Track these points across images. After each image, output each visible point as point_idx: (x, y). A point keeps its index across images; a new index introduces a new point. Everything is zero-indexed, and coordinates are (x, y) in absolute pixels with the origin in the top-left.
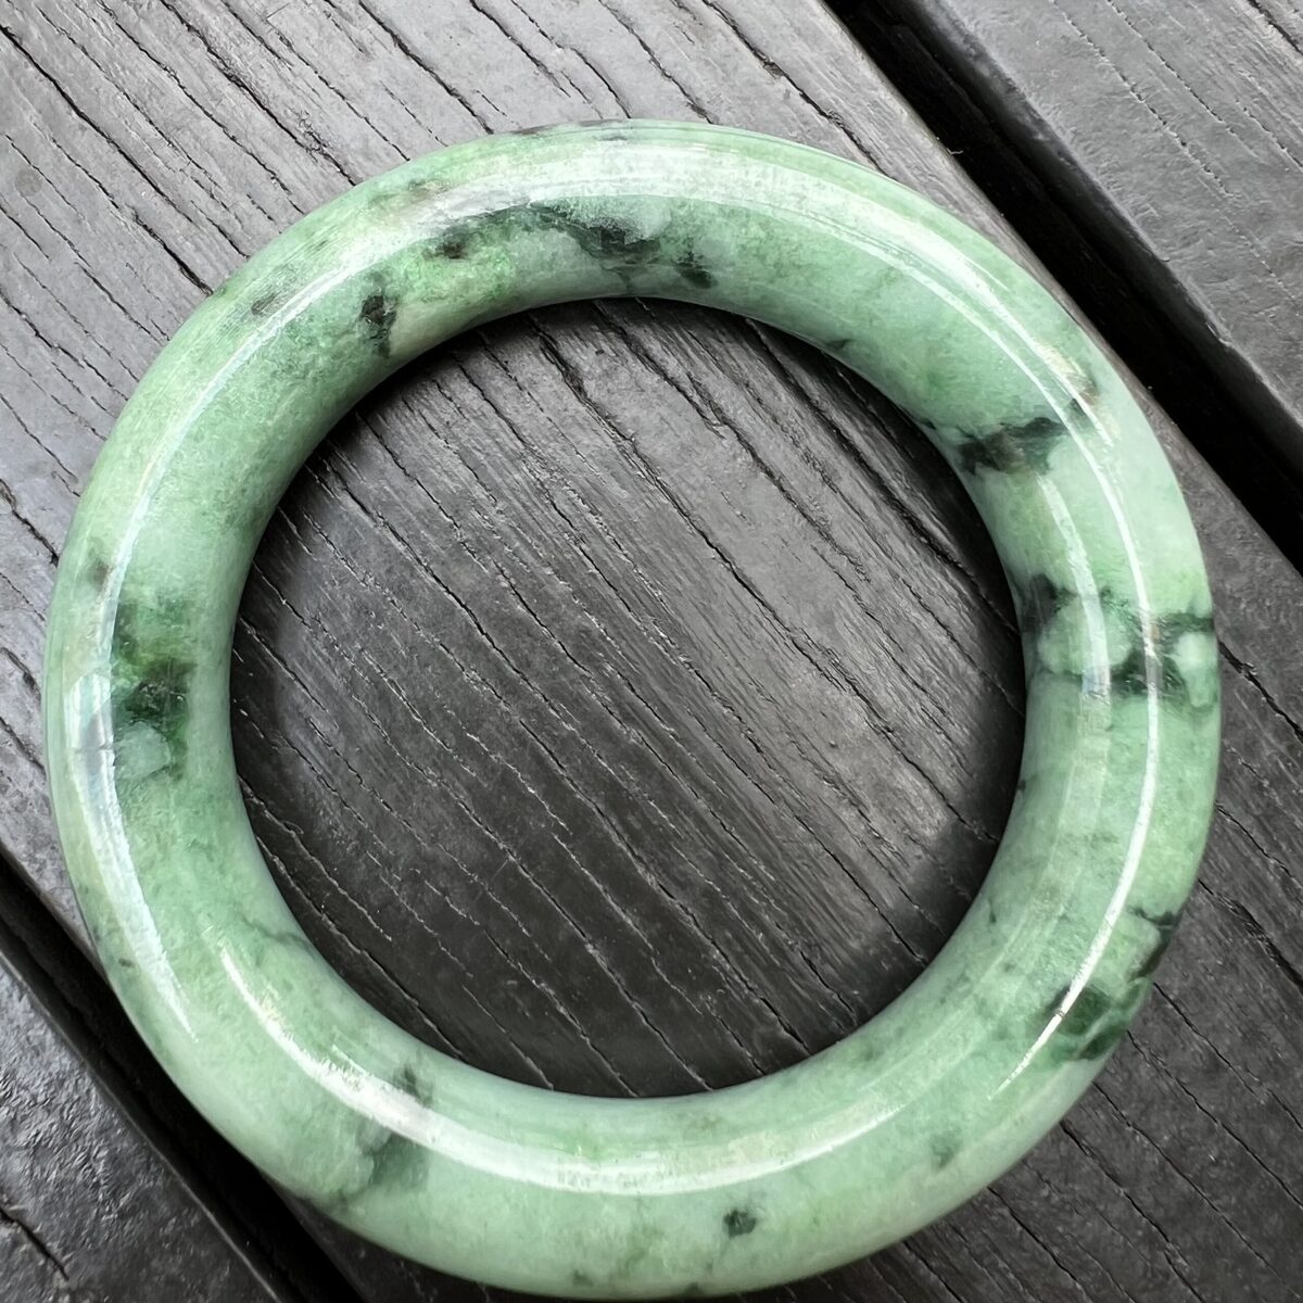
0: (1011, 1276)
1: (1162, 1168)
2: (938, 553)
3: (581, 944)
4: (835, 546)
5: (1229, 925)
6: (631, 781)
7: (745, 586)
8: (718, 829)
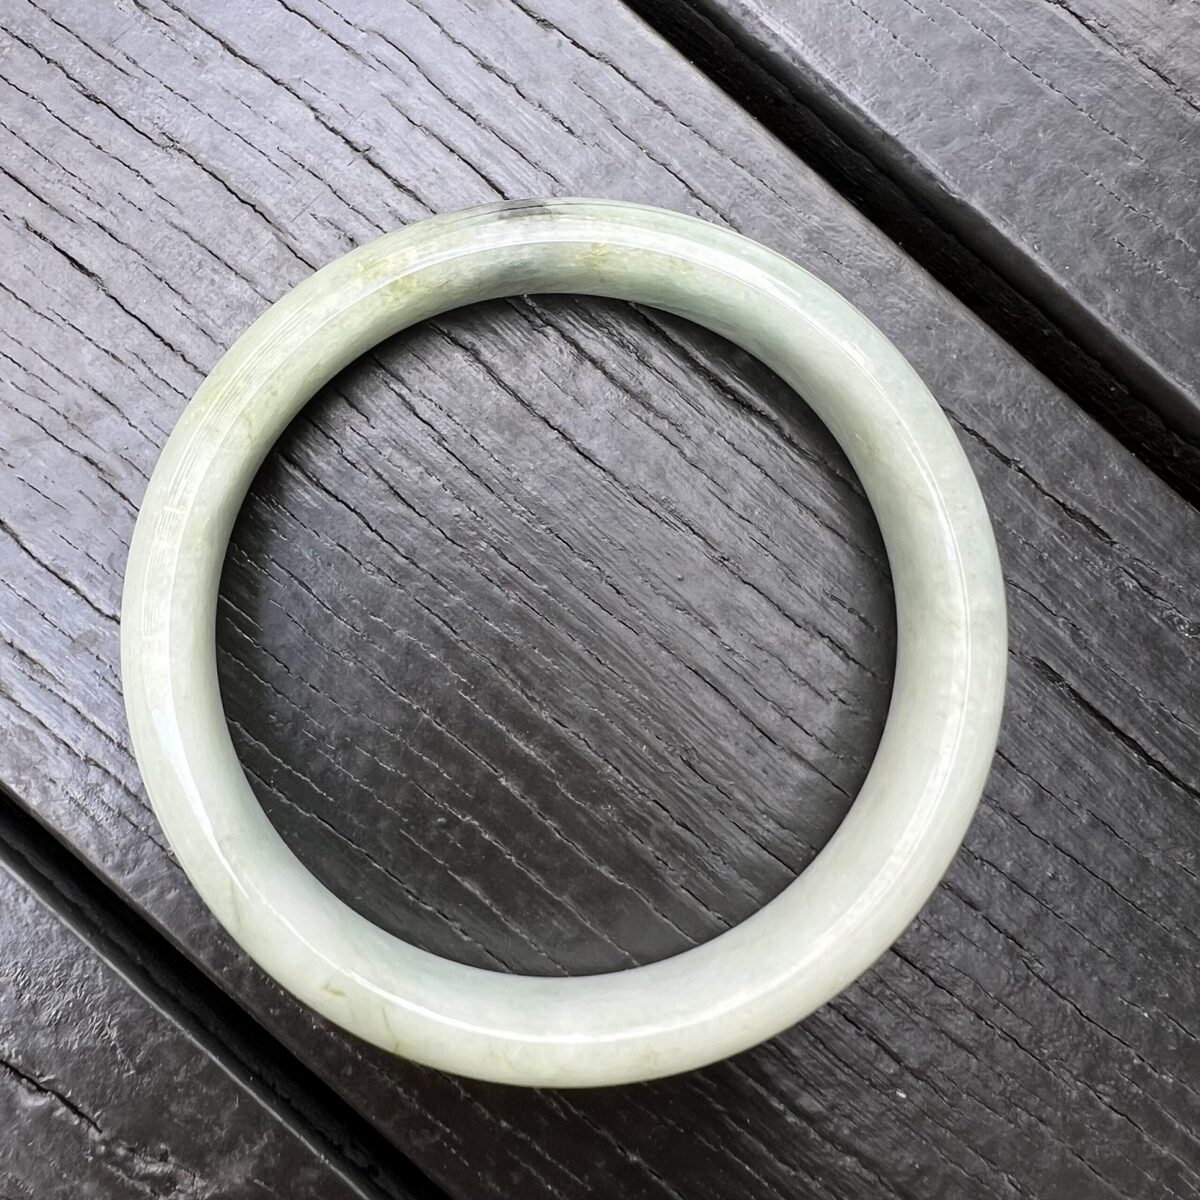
0: (898, 1001)
1: (1010, 888)
2: (743, 406)
3: (495, 779)
4: (657, 414)
5: (1033, 678)
6: (515, 635)
7: (586, 457)
8: (593, 663)
